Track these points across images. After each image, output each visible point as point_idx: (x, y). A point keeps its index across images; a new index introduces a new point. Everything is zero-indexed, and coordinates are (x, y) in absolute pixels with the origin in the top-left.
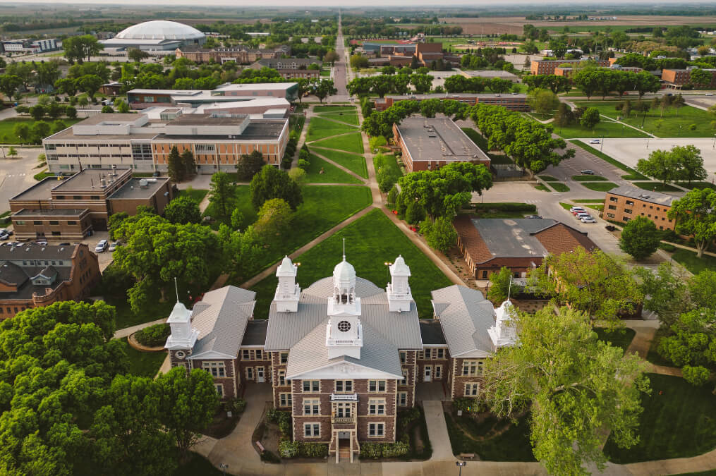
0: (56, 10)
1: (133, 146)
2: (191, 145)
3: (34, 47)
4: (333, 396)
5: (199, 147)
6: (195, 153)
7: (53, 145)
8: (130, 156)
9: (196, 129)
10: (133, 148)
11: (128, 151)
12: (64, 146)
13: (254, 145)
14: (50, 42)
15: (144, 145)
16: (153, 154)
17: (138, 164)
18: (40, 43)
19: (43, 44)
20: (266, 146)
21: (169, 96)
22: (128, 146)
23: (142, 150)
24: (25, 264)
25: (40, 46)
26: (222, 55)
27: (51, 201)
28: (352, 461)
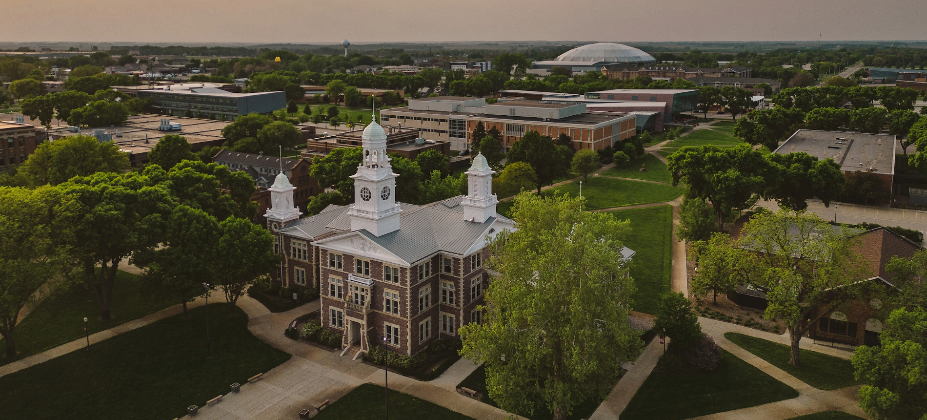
0: (532, 46)
1: (450, 121)
2: (502, 124)
3: (476, 67)
4: (350, 275)
5: (510, 127)
6: (504, 133)
7: (387, 116)
8: (447, 132)
9: (514, 110)
10: (450, 124)
11: (445, 126)
12: (395, 117)
13: (566, 129)
14: (487, 64)
15: (459, 122)
16: (466, 132)
17: (452, 141)
18: (482, 64)
19: (484, 66)
20: (578, 130)
21: (541, 96)
22: (447, 121)
23: (457, 127)
24: (261, 170)
25: (482, 67)
26: (653, 74)
27: (336, 144)
28: (354, 359)
